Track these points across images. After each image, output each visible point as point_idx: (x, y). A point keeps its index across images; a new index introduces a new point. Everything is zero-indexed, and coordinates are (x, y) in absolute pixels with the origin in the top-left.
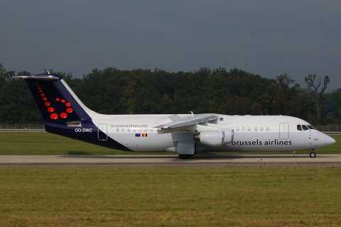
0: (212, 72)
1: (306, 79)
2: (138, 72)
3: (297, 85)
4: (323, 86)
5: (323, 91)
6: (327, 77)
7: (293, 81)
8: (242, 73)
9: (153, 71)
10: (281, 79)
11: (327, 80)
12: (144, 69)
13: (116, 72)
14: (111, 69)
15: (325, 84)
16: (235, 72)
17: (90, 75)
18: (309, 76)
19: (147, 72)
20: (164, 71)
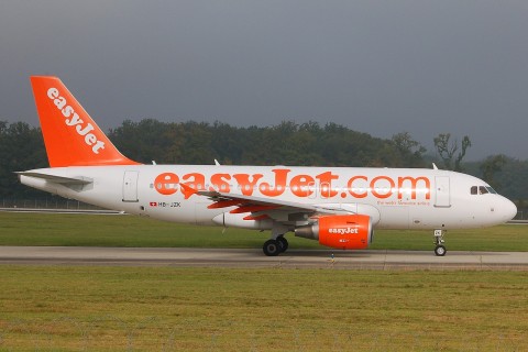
0: (298, 128)
1: (436, 141)
2: (189, 126)
3: (423, 149)
4: (460, 150)
5: (460, 158)
6: (466, 139)
7: (416, 143)
8: (342, 131)
9: (212, 125)
10: (399, 140)
11: (466, 142)
12: (199, 122)
13: (158, 125)
14: (150, 121)
15: (464, 149)
16: (332, 129)
17: (119, 130)
18: (441, 136)
19: (204, 126)
20: (228, 126)
